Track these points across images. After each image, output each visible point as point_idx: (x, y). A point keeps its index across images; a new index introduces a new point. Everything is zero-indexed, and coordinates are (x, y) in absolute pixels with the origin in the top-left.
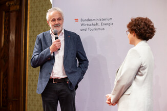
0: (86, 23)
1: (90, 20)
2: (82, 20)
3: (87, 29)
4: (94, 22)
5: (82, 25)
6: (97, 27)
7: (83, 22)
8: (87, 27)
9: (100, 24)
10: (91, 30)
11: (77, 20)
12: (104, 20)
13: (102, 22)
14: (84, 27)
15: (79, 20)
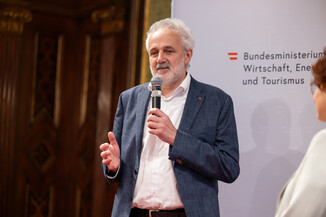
0: (256, 63)
1: (267, 57)
2: (246, 56)
3: (260, 81)
4: (279, 63)
5: (247, 68)
6: (285, 75)
7: (249, 62)
8: (260, 75)
9: (293, 67)
10: (269, 82)
11: (233, 56)
12: (304, 56)
13: (298, 61)
14: (251, 75)
15: (240, 56)
